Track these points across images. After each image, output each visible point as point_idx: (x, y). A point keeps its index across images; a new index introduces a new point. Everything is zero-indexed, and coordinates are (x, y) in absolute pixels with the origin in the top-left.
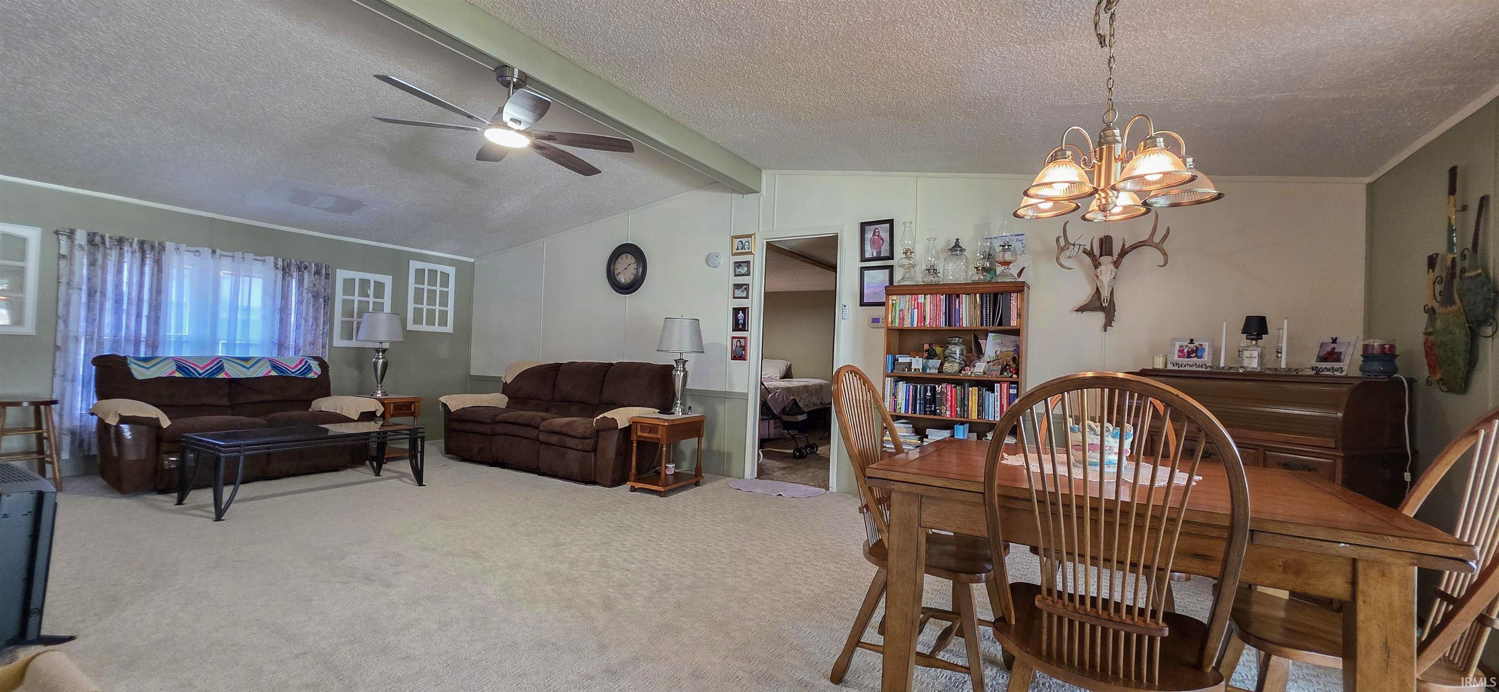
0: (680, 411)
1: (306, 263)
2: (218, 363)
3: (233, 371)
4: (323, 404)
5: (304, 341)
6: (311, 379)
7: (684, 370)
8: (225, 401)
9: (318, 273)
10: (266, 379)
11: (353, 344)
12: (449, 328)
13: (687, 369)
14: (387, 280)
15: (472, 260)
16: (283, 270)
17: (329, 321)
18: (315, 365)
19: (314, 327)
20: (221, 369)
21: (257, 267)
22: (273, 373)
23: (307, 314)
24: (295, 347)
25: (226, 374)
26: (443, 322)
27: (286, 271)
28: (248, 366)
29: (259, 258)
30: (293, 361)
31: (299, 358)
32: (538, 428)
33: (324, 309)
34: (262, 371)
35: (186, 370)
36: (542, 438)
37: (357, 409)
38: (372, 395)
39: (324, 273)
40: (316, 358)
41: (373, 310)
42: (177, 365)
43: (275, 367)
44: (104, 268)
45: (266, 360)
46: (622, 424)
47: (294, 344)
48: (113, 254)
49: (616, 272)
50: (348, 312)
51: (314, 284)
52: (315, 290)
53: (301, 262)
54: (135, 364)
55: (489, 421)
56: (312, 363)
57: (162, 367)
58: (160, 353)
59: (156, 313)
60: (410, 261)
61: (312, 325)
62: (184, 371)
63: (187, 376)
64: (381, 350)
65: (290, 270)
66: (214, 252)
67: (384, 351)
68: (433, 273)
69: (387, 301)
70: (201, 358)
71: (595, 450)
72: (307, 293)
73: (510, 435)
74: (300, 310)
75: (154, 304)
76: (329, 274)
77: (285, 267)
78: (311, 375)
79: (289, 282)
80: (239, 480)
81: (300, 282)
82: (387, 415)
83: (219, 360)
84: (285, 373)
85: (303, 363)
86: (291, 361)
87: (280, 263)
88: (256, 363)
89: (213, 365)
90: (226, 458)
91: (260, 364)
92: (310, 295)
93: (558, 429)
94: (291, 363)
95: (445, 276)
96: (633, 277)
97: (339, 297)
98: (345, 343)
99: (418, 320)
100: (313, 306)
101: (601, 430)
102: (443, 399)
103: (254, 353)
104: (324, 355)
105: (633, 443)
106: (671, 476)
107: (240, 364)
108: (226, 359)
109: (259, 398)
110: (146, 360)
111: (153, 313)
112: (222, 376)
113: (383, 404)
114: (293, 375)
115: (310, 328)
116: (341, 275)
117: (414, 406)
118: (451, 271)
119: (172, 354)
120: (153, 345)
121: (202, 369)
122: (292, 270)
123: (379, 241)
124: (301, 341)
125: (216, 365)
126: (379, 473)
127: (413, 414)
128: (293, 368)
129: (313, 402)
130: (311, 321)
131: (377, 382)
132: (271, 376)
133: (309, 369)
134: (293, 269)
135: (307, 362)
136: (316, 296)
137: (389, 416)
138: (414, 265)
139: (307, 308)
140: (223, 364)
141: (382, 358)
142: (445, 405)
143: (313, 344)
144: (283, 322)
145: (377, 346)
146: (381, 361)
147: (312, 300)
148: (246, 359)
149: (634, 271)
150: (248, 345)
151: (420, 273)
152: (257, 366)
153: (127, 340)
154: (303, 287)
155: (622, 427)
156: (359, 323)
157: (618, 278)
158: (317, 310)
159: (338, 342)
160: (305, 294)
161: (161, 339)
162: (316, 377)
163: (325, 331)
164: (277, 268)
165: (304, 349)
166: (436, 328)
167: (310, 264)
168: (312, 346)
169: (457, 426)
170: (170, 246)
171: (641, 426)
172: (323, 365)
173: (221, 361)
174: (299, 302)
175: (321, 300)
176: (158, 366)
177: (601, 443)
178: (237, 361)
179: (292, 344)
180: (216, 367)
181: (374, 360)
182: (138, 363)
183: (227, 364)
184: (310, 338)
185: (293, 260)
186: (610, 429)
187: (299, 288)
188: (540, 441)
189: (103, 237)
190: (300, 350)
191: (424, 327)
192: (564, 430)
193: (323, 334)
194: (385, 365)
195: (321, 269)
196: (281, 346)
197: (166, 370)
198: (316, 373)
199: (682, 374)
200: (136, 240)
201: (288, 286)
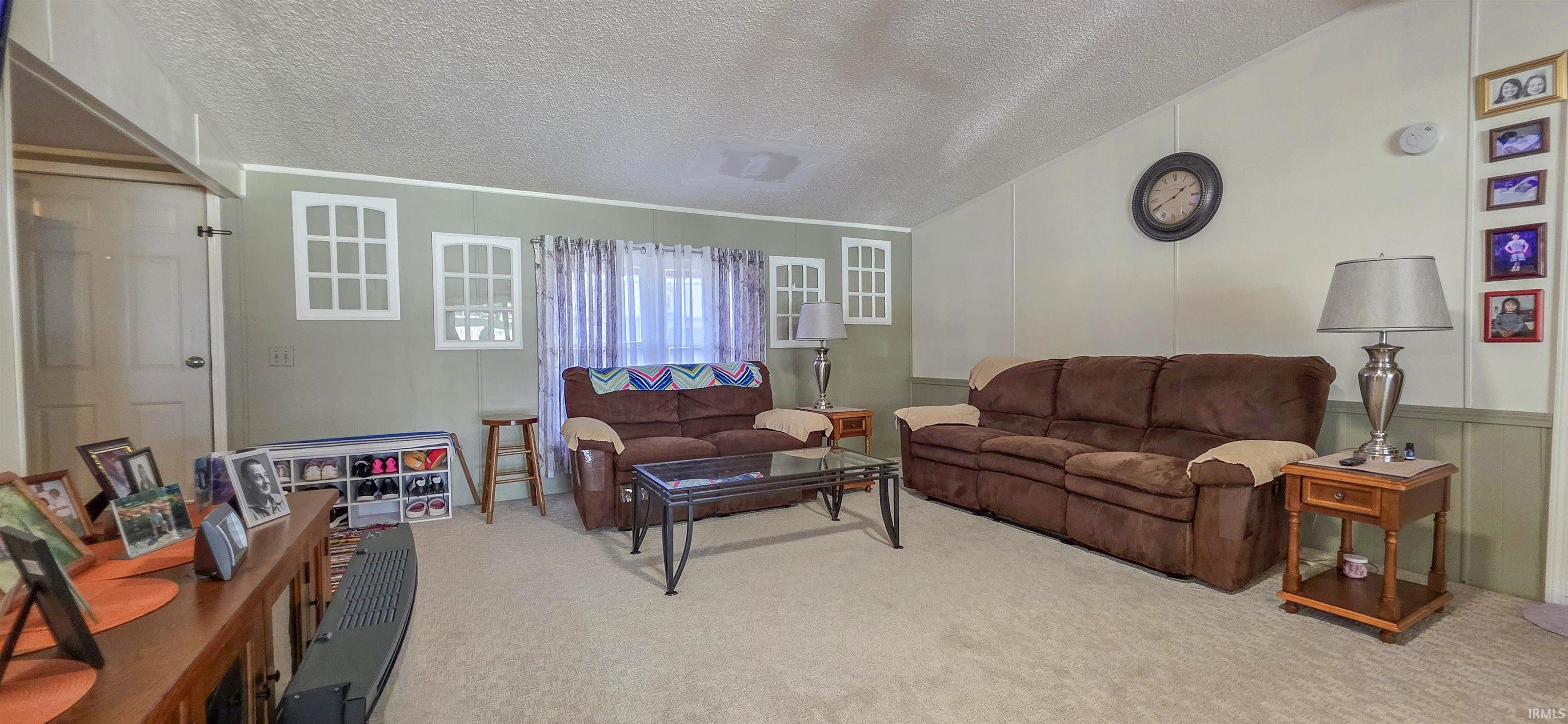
0: (1386, 452)
1: (740, 252)
2: (666, 373)
3: (682, 382)
4: (766, 420)
5: (743, 343)
6: (754, 389)
7: (1394, 367)
8: (674, 417)
9: (752, 262)
10: (711, 389)
11: (791, 343)
12: (887, 320)
13: (1400, 367)
14: (819, 264)
15: (908, 230)
16: (719, 261)
17: (765, 318)
18: (755, 370)
19: (752, 326)
20: (669, 379)
21: (696, 260)
22: (717, 383)
23: (744, 311)
24: (735, 351)
25: (674, 386)
26: (881, 313)
27: (722, 262)
28: (693, 375)
29: (697, 250)
30: (734, 368)
31: (740, 363)
32: (1063, 468)
33: (760, 304)
34: (706, 380)
35: (639, 383)
36: (1071, 483)
37: (805, 429)
38: (815, 409)
39: (758, 262)
40: (757, 364)
41: (807, 301)
42: (630, 377)
43: (718, 376)
44: (568, 274)
45: (709, 367)
46: (1262, 476)
47: (734, 347)
48: (575, 258)
49: (1153, 206)
50: (783, 308)
51: (749, 276)
52: (751, 281)
53: (736, 251)
54: (596, 377)
55: (971, 449)
56: (754, 370)
57: (619, 379)
58: (619, 365)
59: (613, 319)
60: (843, 238)
61: (750, 324)
62: (636, 383)
63: (640, 389)
64: (822, 350)
65: (726, 261)
66: (657, 248)
67: (826, 351)
68: (867, 250)
69: (821, 290)
70: (651, 367)
71: (1192, 520)
72: (744, 286)
73: (1009, 474)
74: (738, 307)
75: (610, 310)
76: (763, 262)
77: (722, 258)
78: (753, 384)
79: (726, 275)
80: (691, 518)
81: (736, 273)
82: (837, 435)
83: (666, 370)
84: (728, 383)
85: (745, 370)
86: (732, 366)
87: (716, 254)
88: (701, 371)
89: (662, 375)
90: (674, 507)
91: (704, 371)
92: (746, 288)
93: (1106, 474)
94: (732, 370)
95: (880, 252)
96: (1191, 208)
97: (774, 288)
98: (782, 344)
99: (853, 312)
100: (750, 302)
101: (1203, 485)
102: (899, 413)
103: (699, 360)
104: (762, 358)
105: (1290, 516)
106: (1359, 583)
107: (684, 373)
108: (674, 368)
109: (705, 413)
110: (605, 372)
111: (610, 320)
112: (670, 388)
113: (831, 420)
114: (736, 385)
115: (748, 327)
116: (775, 262)
117: (866, 422)
118: (886, 246)
119: (629, 365)
120: (613, 356)
121: (652, 380)
122: (728, 261)
123: (809, 217)
124: (740, 343)
125: (664, 375)
126: (837, 516)
127: (864, 433)
128: (735, 377)
129: (757, 417)
130: (748, 318)
131: (820, 391)
132: (715, 386)
133: (750, 377)
134: (729, 259)
135: (748, 368)
136: (752, 290)
137: (839, 436)
138: (847, 243)
139: (744, 304)
140: (670, 373)
141: (824, 360)
142: (902, 422)
143: (751, 346)
144: (723, 322)
145: (818, 345)
146: (823, 363)
147: (748, 295)
148: (691, 367)
149: (1194, 200)
150: (691, 352)
151: (853, 251)
152: (701, 374)
153: (592, 351)
154: (739, 279)
155: (1261, 483)
156: (796, 320)
157: (1158, 215)
158: (753, 306)
159: (776, 343)
160: (741, 288)
161: (618, 348)
162: (758, 386)
163: (762, 330)
164: (713, 260)
165: (743, 353)
166: (874, 320)
167: (744, 252)
168: (750, 349)
169: (922, 452)
170: (620, 244)
171: (1312, 484)
172: (764, 371)
173: (669, 370)
174: (737, 298)
175: (757, 294)
176: (615, 378)
177: (1205, 508)
178: (684, 370)
179: (733, 347)
180: (664, 377)
181: (816, 363)
182: (598, 375)
183: (674, 373)
184: (748, 339)
185: (728, 249)
186: (1232, 485)
187: (735, 281)
188: (1065, 488)
189: (566, 242)
190: (740, 354)
191: (860, 320)
192: (1120, 476)
193: (760, 333)
194: (828, 368)
195: (755, 257)
196: (723, 350)
197: (620, 383)
198: (757, 382)
199: (1390, 376)
200: (592, 240)
201: (726, 280)
